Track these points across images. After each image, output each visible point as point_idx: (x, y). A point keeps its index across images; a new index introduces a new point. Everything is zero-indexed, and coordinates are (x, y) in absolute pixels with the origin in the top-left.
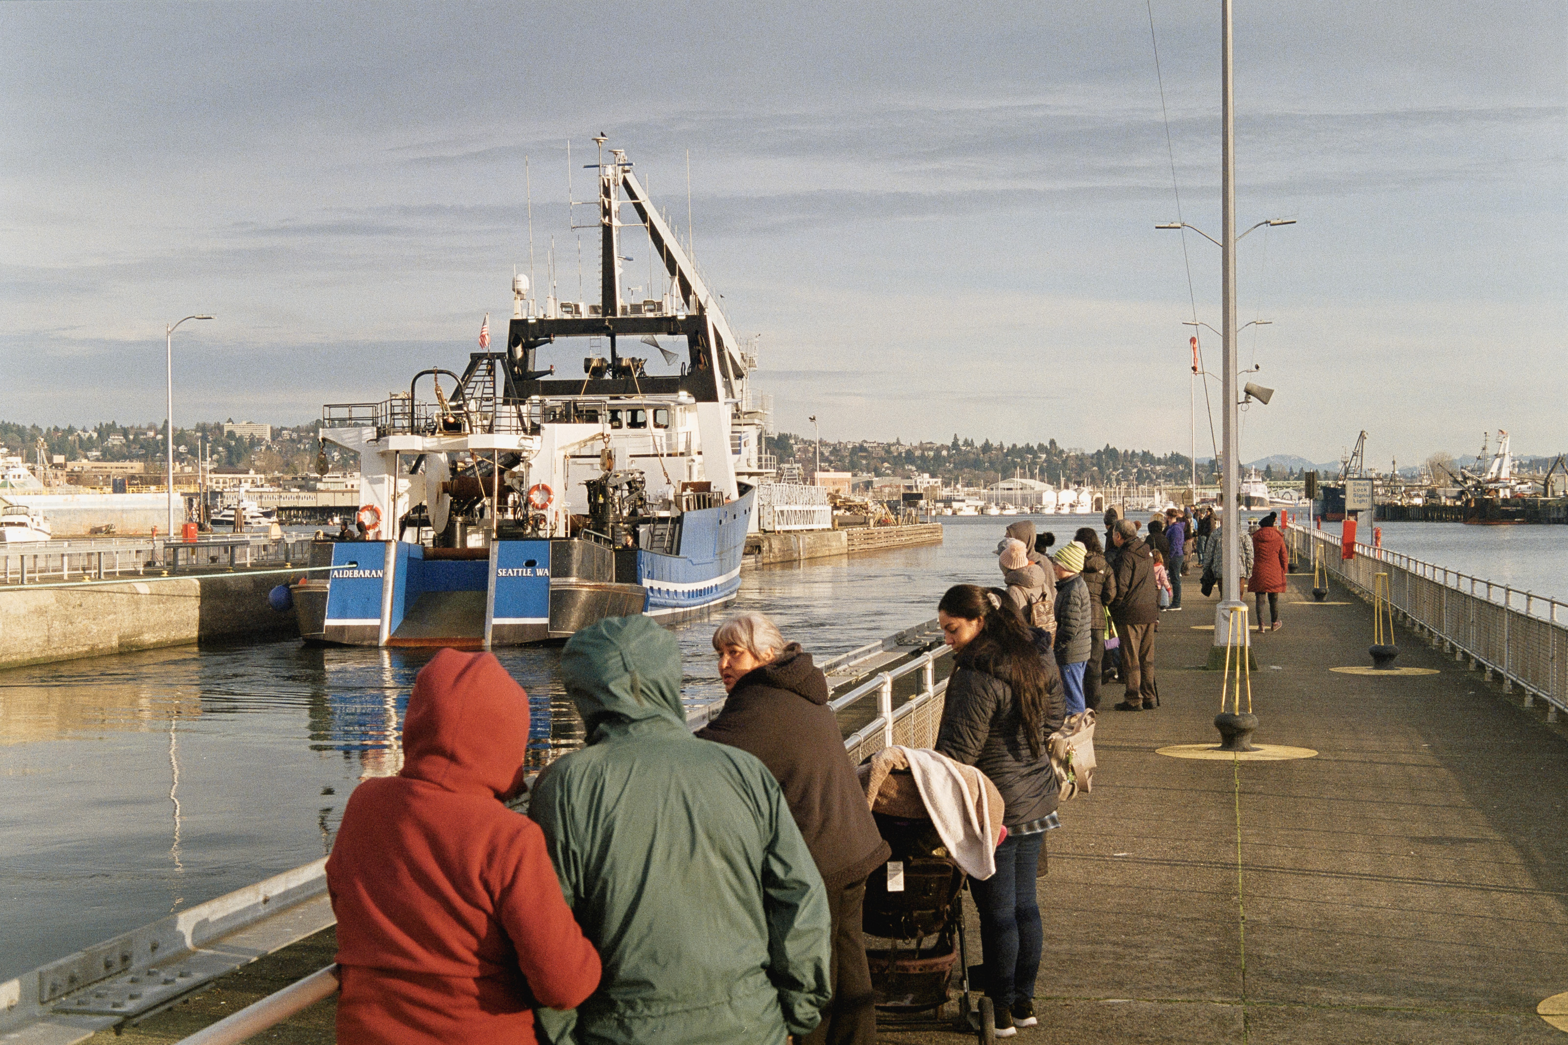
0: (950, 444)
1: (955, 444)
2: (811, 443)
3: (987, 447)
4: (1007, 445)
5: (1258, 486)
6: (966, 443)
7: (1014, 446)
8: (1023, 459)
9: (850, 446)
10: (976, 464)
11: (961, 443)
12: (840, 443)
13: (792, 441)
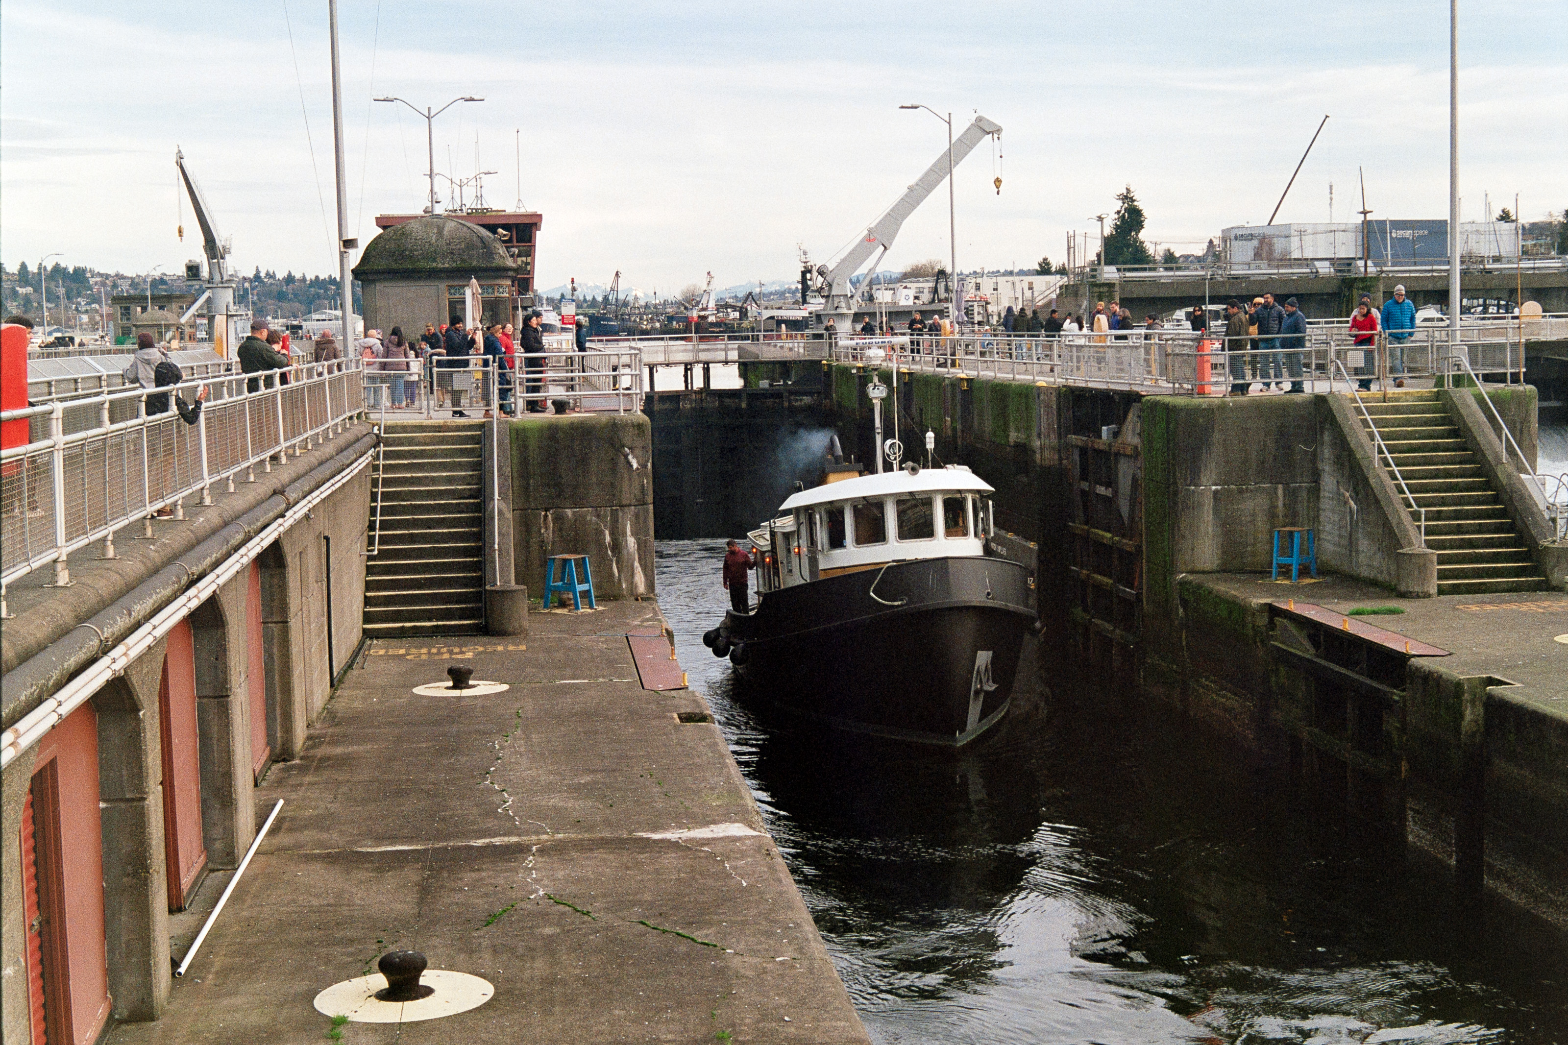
0: (251, 276)
1: (257, 277)
2: (107, 276)
3: (290, 279)
4: (310, 276)
5: (549, 314)
6: (268, 274)
7: (317, 277)
8: (327, 290)
9: (149, 280)
10: (281, 296)
11: (263, 275)
12: (138, 276)
13: (88, 275)
